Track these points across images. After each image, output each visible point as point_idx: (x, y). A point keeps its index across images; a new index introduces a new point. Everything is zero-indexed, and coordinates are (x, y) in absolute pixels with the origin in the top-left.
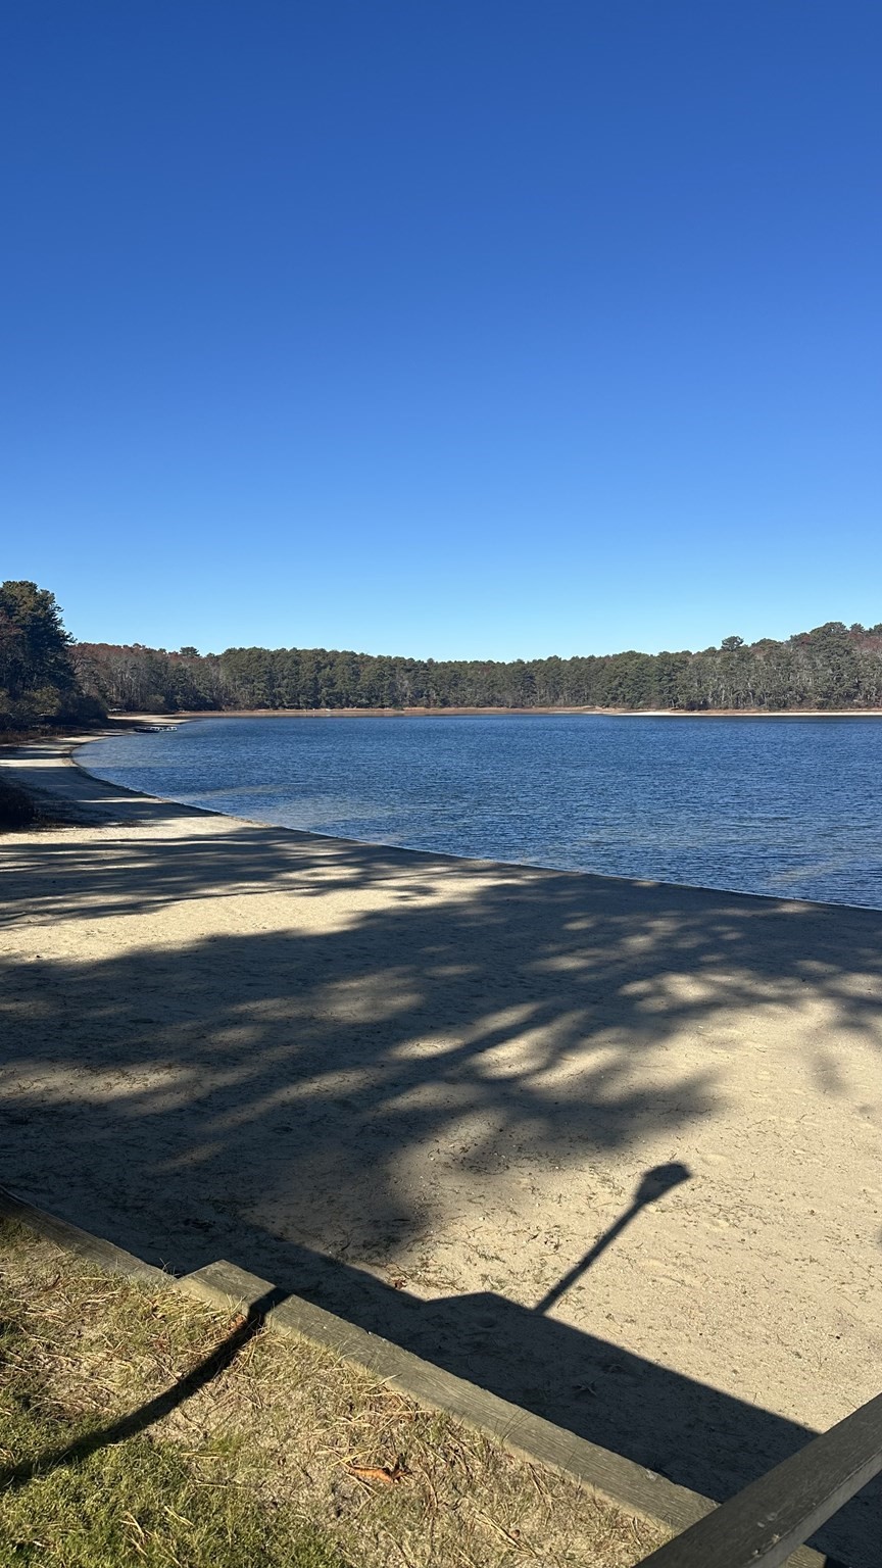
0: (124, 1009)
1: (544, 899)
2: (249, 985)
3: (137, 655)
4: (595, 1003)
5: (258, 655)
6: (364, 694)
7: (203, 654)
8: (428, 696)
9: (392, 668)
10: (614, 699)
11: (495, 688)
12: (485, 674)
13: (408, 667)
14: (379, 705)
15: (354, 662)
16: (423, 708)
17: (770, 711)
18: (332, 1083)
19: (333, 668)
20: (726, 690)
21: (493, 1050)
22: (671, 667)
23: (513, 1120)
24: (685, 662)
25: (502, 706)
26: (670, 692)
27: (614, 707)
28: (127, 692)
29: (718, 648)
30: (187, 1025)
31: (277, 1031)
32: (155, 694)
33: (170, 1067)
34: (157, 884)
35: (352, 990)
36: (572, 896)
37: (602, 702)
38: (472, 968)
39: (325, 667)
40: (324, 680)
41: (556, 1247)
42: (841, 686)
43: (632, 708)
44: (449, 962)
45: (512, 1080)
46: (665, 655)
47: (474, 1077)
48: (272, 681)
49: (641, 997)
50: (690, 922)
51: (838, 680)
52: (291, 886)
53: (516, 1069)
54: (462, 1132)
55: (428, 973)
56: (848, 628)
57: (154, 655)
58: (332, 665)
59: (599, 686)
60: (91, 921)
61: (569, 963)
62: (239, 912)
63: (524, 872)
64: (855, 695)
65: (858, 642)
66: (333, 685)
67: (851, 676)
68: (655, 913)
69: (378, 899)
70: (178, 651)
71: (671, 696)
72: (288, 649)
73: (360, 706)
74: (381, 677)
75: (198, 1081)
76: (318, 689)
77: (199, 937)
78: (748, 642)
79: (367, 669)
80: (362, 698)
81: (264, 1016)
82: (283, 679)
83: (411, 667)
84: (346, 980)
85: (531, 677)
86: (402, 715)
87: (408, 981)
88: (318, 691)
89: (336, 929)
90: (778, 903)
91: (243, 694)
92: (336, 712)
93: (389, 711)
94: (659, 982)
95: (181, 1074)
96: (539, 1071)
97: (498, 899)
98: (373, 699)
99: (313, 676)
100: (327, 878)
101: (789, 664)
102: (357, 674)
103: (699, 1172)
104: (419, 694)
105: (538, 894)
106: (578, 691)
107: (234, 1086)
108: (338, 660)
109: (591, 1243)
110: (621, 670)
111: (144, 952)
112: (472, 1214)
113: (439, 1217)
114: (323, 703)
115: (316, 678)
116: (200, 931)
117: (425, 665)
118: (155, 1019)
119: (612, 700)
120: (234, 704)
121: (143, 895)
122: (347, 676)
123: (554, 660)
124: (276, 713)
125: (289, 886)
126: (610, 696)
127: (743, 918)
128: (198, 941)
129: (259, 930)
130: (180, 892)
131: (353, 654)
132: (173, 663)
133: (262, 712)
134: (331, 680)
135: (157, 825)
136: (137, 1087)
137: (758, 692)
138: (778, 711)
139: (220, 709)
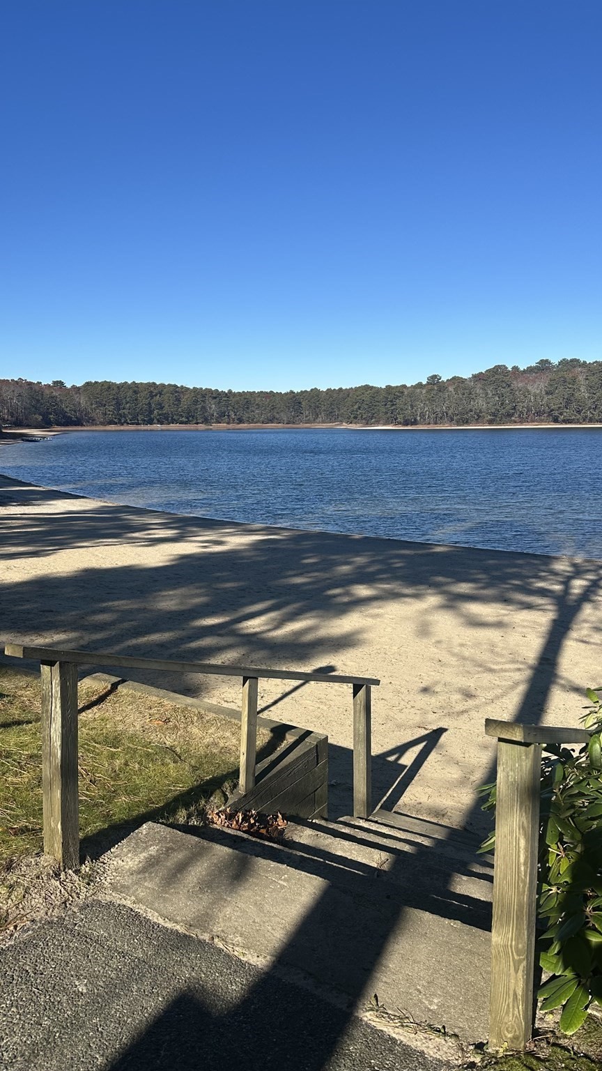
0: (35, 606)
1: (292, 546)
2: (108, 593)
3: (21, 386)
4: (308, 599)
5: (108, 386)
6: (184, 415)
7: (69, 386)
8: (229, 416)
9: (204, 396)
10: (355, 418)
11: (275, 410)
12: (268, 400)
13: (214, 396)
14: (194, 422)
15: (177, 391)
16: (225, 424)
17: (458, 425)
18: (155, 637)
19: (162, 396)
20: (429, 412)
21: (246, 622)
22: (393, 396)
23: (253, 651)
24: (402, 393)
25: (280, 423)
26: (392, 413)
27: (355, 423)
28: (14, 413)
29: (424, 382)
30: (73, 613)
31: (125, 615)
32: (35, 414)
33: (65, 631)
34: (47, 540)
35: (169, 595)
36: (309, 544)
37: (347, 420)
38: (241, 584)
39: (156, 395)
40: (156, 405)
41: (262, 697)
42: (504, 408)
43: (367, 424)
44: (228, 581)
45: (255, 634)
46: (389, 387)
47: (235, 633)
48: (118, 405)
49: (335, 596)
50: (376, 558)
51: (502, 404)
52: (134, 541)
53: (258, 630)
54: (223, 656)
55: (214, 586)
56: (510, 369)
57: (33, 386)
58: (161, 394)
59: (345, 409)
60: (8, 561)
61: (298, 580)
62: (101, 555)
63: (282, 531)
64: (512, 415)
65: (516, 378)
66: (162, 408)
67: (511, 402)
68: (357, 554)
69: (189, 548)
70: (51, 383)
71: (393, 415)
72: (130, 382)
73: (182, 423)
74: (196, 402)
75: (81, 638)
76: (151, 411)
77: (77, 569)
78: (444, 379)
79: (186, 397)
80: (183, 417)
81: (117, 608)
82: (127, 403)
83: (216, 395)
84: (166, 590)
85: (300, 403)
86: (211, 429)
87: (202, 590)
88: (151, 412)
89: (161, 564)
90: (433, 547)
91: (98, 414)
92: (164, 427)
93: (202, 427)
94: (347, 588)
95: (72, 635)
96: (269, 630)
97: (264, 547)
98: (190, 418)
99: (147, 401)
100: (156, 536)
101: (470, 394)
102: (178, 400)
103: (341, 669)
104: (222, 415)
105: (287, 544)
106: (331, 412)
107: (102, 639)
108: (165, 390)
109: (279, 696)
110: (359, 398)
111: (43, 578)
112: (223, 686)
113: (207, 688)
114: (155, 421)
115: (150, 403)
116: (77, 566)
117: (226, 394)
118: (54, 610)
119: (354, 418)
120: (92, 421)
121: (39, 546)
122: (171, 402)
123: (315, 391)
124: (122, 428)
125: (133, 541)
126: (352, 416)
127: (409, 555)
128: (76, 572)
129: (114, 566)
130: (62, 545)
131: (175, 386)
132: (47, 392)
133: (112, 427)
134: (160, 404)
135: (43, 505)
136: (48, 640)
137: (450, 413)
138: (463, 425)
139: (82, 425)
